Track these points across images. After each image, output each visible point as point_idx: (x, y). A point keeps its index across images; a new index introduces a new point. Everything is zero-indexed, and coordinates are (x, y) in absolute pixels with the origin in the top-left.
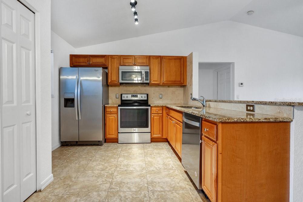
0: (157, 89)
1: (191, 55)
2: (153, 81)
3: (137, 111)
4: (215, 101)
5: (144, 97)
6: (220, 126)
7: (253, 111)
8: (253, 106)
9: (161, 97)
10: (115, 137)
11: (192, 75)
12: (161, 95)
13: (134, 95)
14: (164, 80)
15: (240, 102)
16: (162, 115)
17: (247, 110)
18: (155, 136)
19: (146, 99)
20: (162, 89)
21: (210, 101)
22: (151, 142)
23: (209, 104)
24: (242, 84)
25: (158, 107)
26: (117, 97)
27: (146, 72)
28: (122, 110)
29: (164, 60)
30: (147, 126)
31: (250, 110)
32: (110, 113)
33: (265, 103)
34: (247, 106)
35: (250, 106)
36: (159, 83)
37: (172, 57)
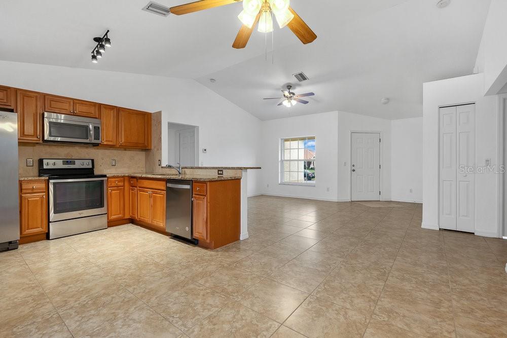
0: (108, 152)
1: (160, 113)
2: (106, 141)
3: (84, 185)
4: (192, 168)
5: (87, 165)
6: (208, 184)
7: (222, 174)
8: (222, 171)
9: (114, 164)
10: (42, 230)
11: (161, 138)
12: (114, 161)
13: (67, 162)
14: (122, 140)
15: (214, 168)
16: (124, 189)
17: (219, 174)
18: (113, 217)
19: (90, 166)
20: (115, 152)
21: (186, 168)
22: (109, 226)
23: (184, 171)
24: (205, 150)
25: (118, 177)
26: (28, 165)
27: (95, 127)
28: (57, 185)
29: (121, 113)
30: (101, 205)
31: (220, 174)
32: (30, 191)
33: (229, 168)
34: (218, 171)
35: (220, 170)
36: (115, 144)
37: (132, 111)
